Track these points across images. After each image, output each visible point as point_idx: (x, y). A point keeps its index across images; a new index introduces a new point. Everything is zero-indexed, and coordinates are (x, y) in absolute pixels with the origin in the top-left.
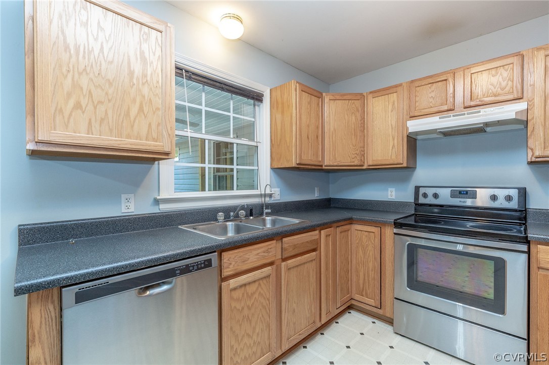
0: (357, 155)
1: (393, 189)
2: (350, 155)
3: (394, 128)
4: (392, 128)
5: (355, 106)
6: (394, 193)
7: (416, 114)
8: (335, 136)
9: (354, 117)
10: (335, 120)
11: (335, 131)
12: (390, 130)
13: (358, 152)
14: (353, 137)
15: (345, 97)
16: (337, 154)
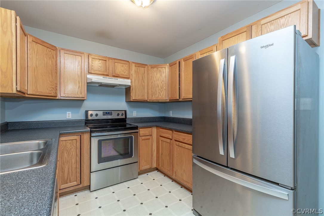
0: (53, 89)
1: (70, 113)
2: (48, 88)
3: (79, 77)
4: (78, 76)
5: (52, 53)
6: (70, 115)
7: (92, 72)
8: (37, 72)
9: (50, 62)
10: (37, 59)
11: (37, 67)
12: (77, 77)
13: (53, 87)
14: (50, 76)
15: (45, 44)
16: (38, 85)
